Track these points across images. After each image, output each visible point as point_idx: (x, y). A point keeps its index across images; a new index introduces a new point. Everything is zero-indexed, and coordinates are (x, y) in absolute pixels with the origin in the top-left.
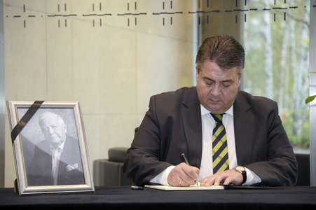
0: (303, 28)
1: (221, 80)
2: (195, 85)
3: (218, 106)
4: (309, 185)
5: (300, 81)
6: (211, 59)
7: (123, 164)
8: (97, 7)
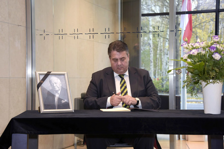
0: (166, 41)
1: (120, 58)
4: (168, 109)
5: (165, 64)
8: (76, 31)
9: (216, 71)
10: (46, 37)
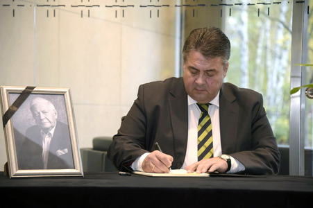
0: (279, 27)
1: (205, 70)
3: (203, 96)
5: (275, 78)
7: (106, 153)
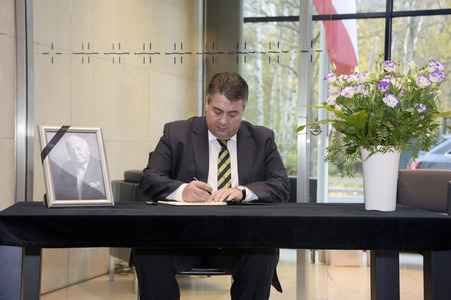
1: (228, 110)
2: (200, 115)
3: (224, 134)
5: (286, 118)
6: (221, 92)
7: (137, 184)
8: (116, 46)
9: (388, 129)
10: (56, 57)
